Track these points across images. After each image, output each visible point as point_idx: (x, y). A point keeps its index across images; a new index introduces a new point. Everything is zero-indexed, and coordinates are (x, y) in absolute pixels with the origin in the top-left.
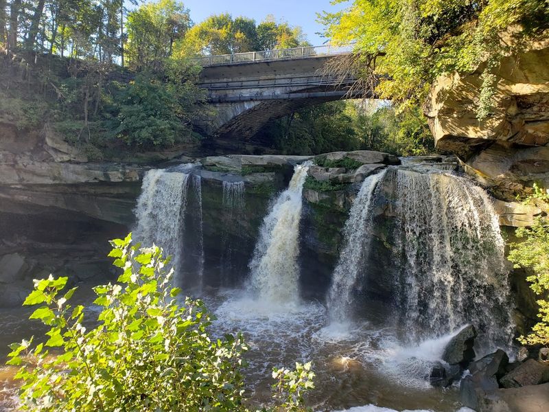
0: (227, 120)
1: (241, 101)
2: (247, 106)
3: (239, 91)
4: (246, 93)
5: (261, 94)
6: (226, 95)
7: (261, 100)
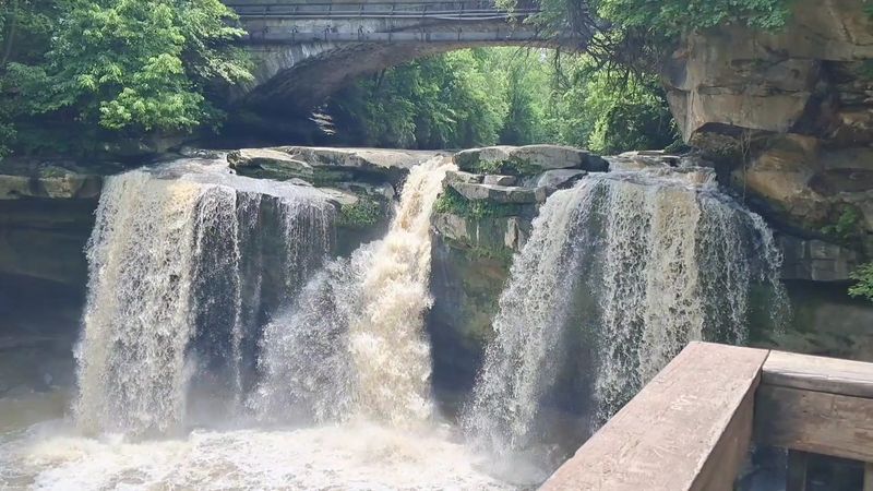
0: (265, 76)
1: (296, 42)
2: (306, 52)
3: (291, 24)
4: (306, 27)
5: (334, 30)
6: (266, 30)
7: (334, 41)
